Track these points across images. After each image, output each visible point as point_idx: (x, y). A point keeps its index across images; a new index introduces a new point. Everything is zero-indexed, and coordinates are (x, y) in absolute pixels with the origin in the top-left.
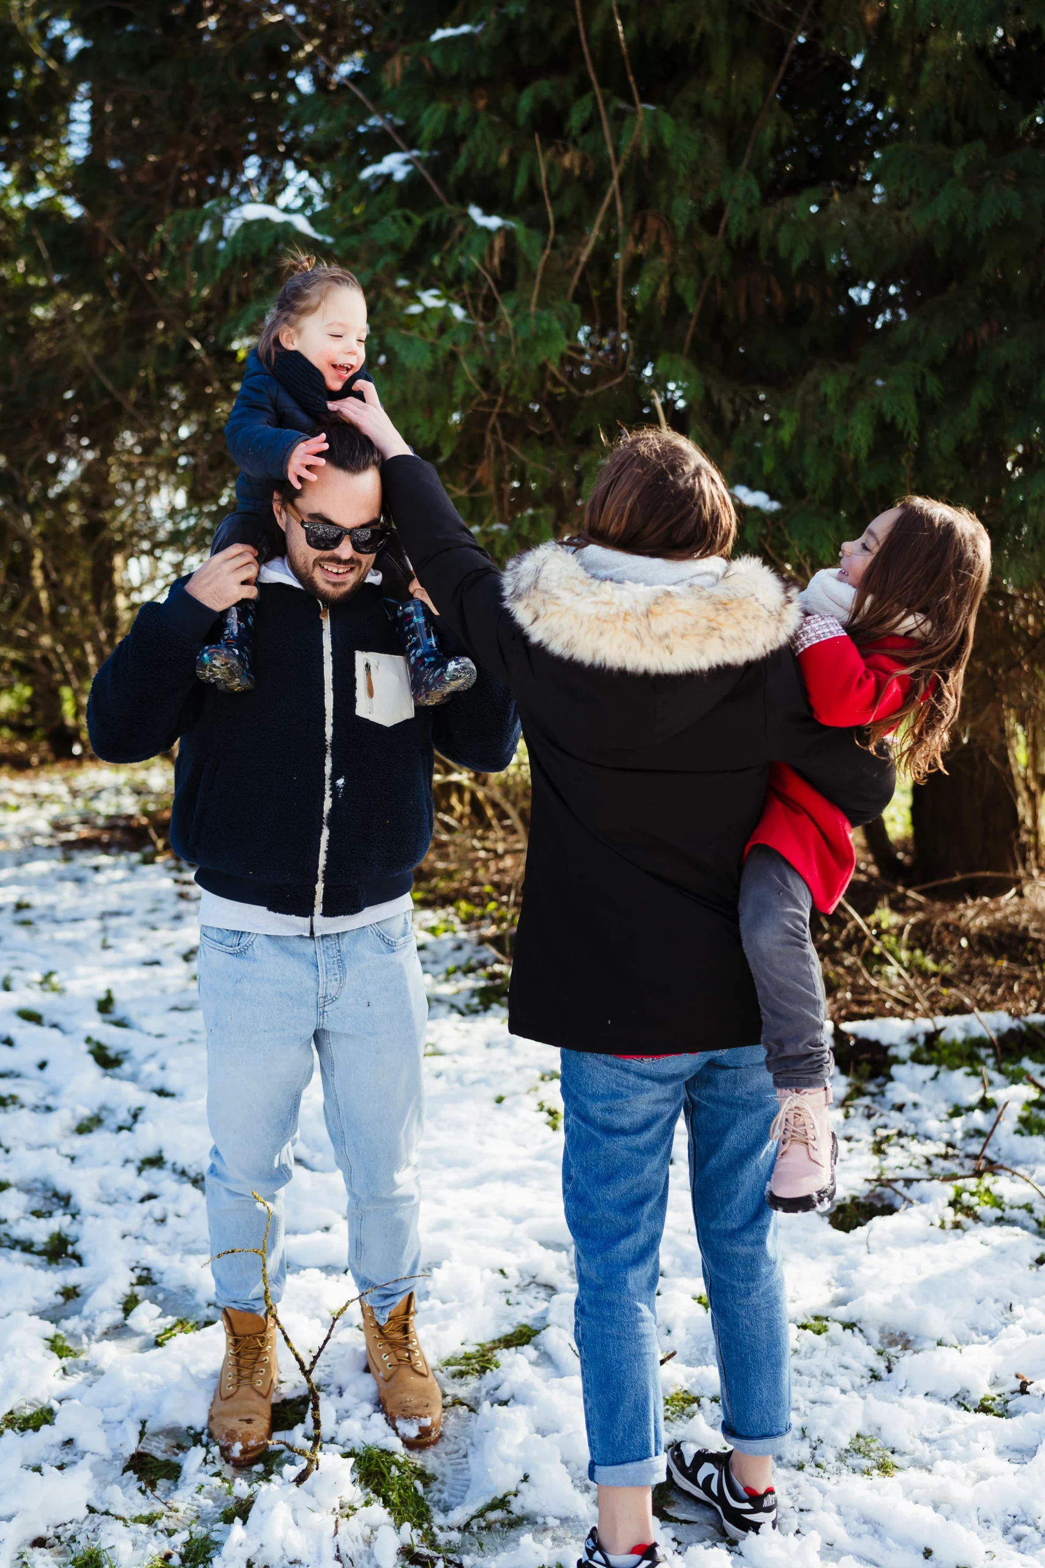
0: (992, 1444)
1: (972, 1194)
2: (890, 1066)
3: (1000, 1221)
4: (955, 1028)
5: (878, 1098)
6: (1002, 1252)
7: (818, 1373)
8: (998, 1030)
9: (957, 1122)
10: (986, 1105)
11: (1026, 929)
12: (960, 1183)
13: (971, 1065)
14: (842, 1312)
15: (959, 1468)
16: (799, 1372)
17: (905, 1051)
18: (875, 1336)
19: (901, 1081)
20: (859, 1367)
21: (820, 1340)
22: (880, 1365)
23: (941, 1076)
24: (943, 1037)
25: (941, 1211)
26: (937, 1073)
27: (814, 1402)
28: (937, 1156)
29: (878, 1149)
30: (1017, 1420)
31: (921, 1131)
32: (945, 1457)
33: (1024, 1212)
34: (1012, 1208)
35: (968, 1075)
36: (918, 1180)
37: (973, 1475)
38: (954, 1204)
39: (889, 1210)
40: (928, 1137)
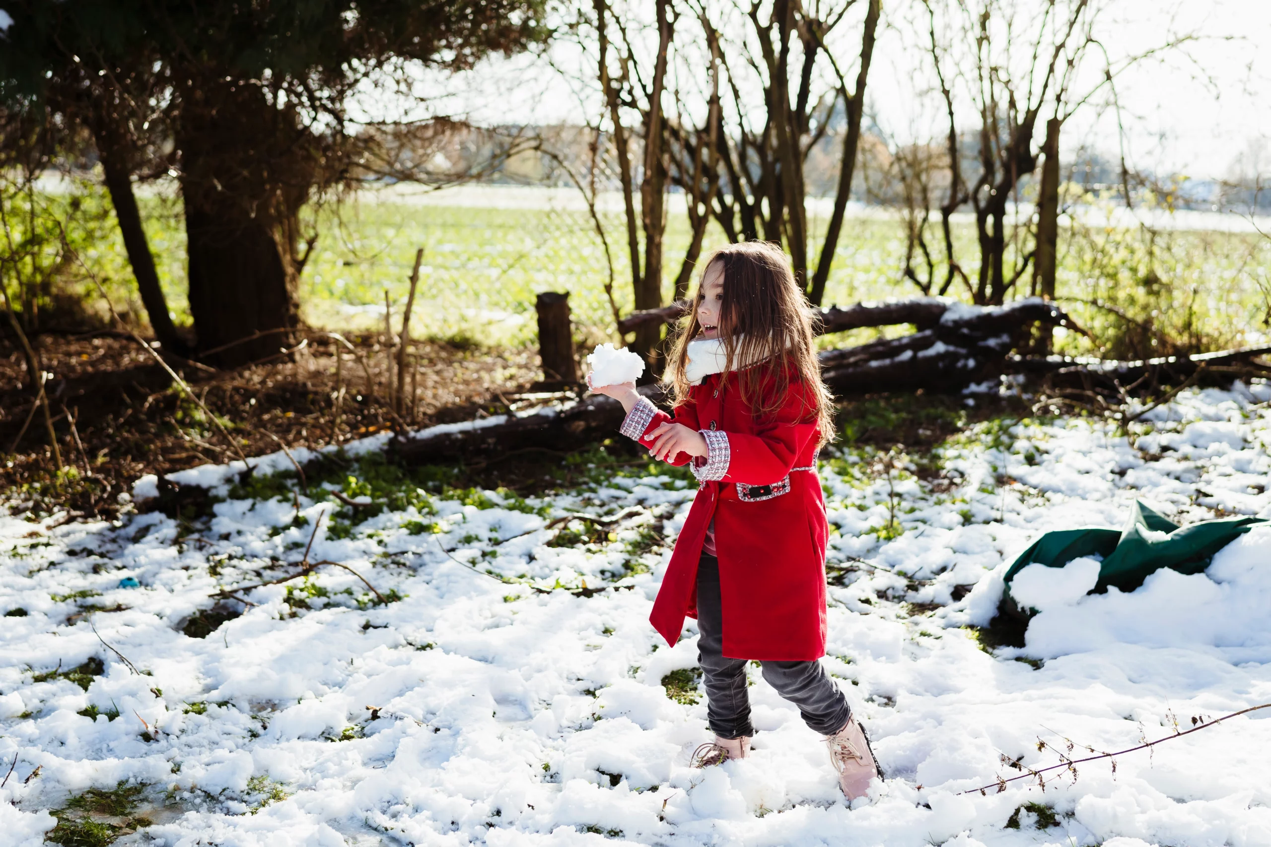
0: (359, 759)
1: (302, 590)
2: (211, 506)
3: (327, 606)
4: (264, 465)
5: (205, 533)
6: (334, 625)
7: (205, 742)
8: (300, 463)
9: (278, 539)
10: (299, 522)
11: (305, 385)
12: (290, 583)
13: (281, 494)
14: (215, 695)
15: (337, 781)
16: (189, 746)
17: (223, 491)
18: (246, 706)
19: (224, 515)
20: (240, 731)
21: (203, 718)
22: (257, 726)
23: (258, 506)
24: (255, 474)
25: (279, 607)
26: (253, 505)
27: (208, 765)
28: (265, 568)
29: (214, 571)
30: (375, 737)
31: (248, 552)
32: (323, 778)
33: (346, 595)
34: (335, 594)
35: (280, 501)
36: (255, 587)
37: (349, 784)
38: (287, 600)
39: (235, 614)
40: (254, 556)
